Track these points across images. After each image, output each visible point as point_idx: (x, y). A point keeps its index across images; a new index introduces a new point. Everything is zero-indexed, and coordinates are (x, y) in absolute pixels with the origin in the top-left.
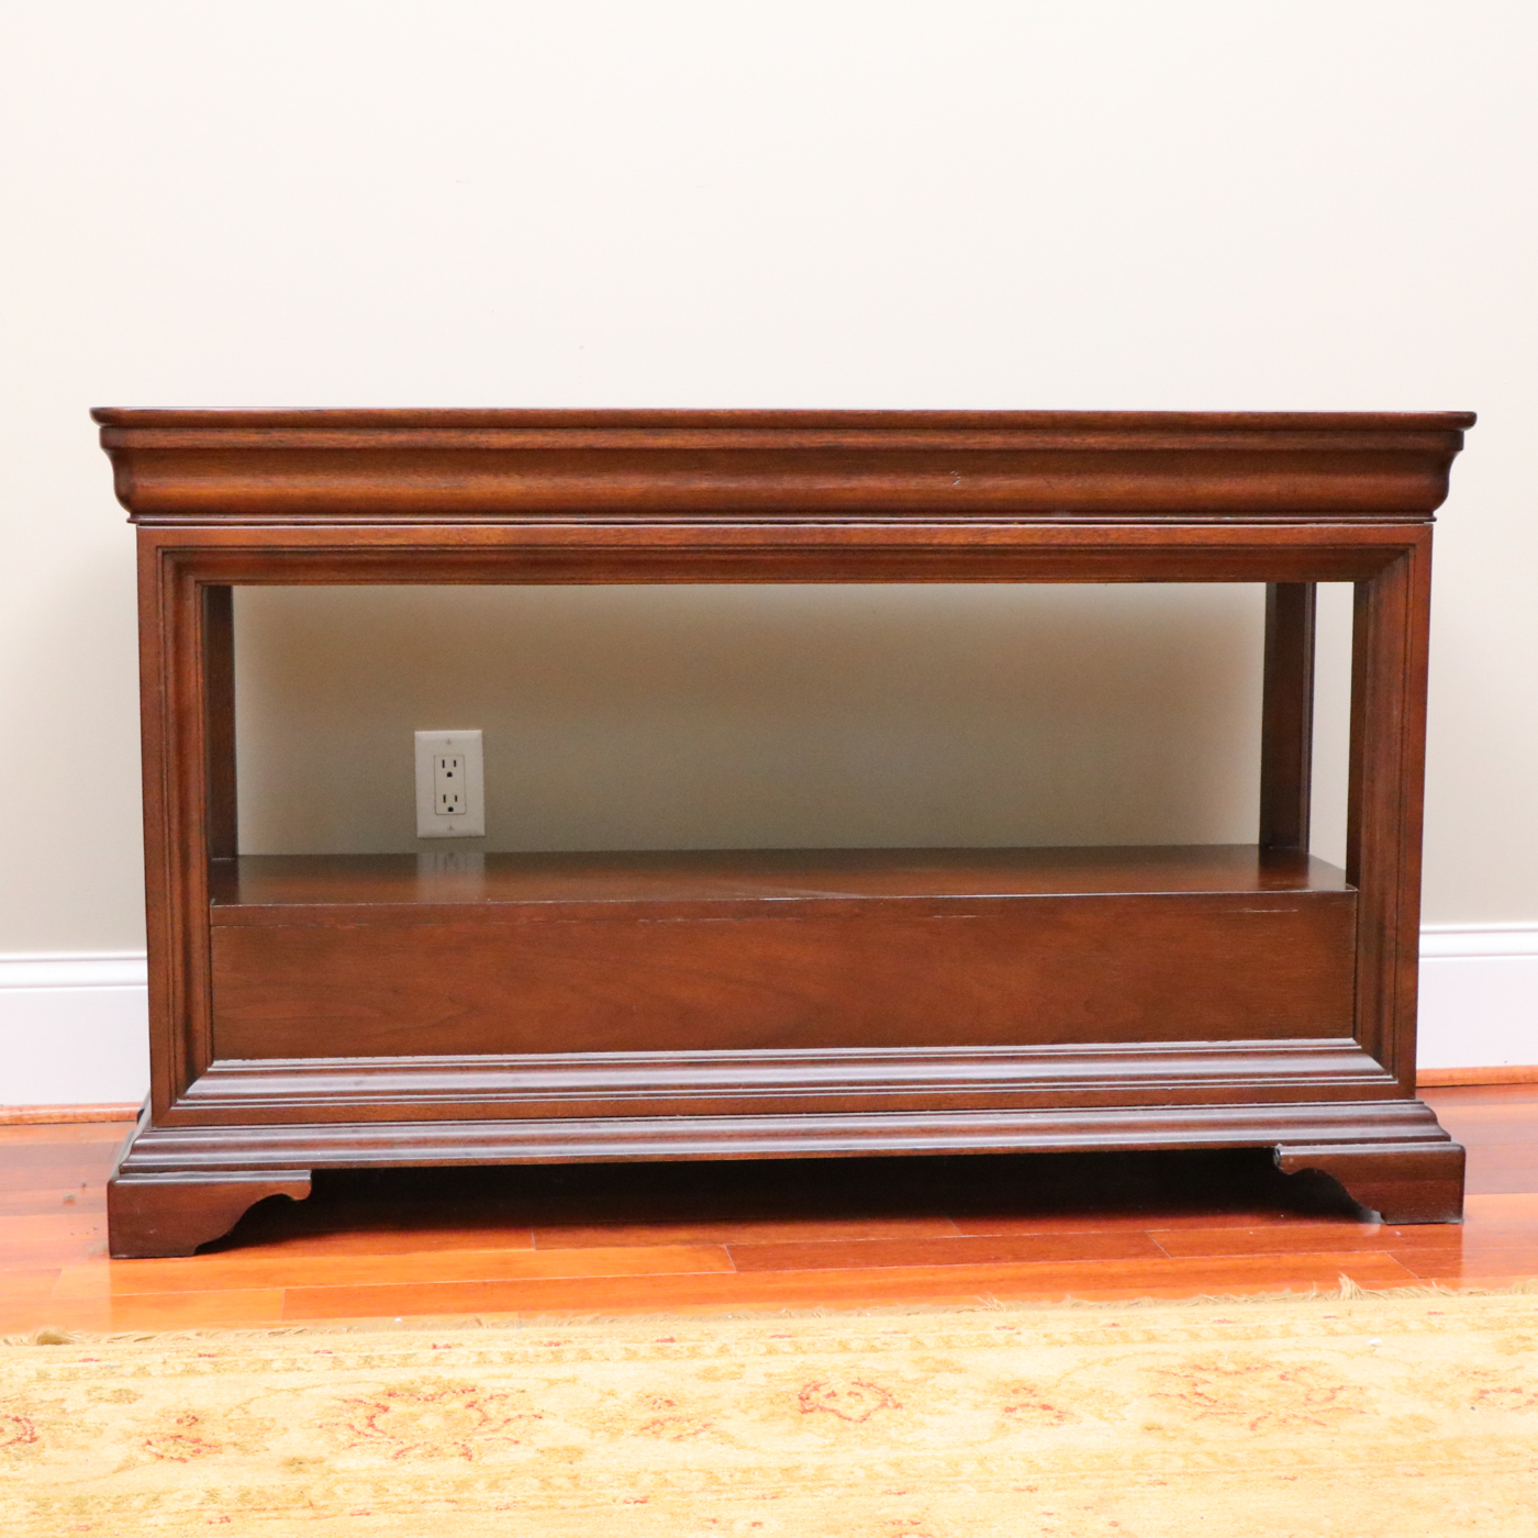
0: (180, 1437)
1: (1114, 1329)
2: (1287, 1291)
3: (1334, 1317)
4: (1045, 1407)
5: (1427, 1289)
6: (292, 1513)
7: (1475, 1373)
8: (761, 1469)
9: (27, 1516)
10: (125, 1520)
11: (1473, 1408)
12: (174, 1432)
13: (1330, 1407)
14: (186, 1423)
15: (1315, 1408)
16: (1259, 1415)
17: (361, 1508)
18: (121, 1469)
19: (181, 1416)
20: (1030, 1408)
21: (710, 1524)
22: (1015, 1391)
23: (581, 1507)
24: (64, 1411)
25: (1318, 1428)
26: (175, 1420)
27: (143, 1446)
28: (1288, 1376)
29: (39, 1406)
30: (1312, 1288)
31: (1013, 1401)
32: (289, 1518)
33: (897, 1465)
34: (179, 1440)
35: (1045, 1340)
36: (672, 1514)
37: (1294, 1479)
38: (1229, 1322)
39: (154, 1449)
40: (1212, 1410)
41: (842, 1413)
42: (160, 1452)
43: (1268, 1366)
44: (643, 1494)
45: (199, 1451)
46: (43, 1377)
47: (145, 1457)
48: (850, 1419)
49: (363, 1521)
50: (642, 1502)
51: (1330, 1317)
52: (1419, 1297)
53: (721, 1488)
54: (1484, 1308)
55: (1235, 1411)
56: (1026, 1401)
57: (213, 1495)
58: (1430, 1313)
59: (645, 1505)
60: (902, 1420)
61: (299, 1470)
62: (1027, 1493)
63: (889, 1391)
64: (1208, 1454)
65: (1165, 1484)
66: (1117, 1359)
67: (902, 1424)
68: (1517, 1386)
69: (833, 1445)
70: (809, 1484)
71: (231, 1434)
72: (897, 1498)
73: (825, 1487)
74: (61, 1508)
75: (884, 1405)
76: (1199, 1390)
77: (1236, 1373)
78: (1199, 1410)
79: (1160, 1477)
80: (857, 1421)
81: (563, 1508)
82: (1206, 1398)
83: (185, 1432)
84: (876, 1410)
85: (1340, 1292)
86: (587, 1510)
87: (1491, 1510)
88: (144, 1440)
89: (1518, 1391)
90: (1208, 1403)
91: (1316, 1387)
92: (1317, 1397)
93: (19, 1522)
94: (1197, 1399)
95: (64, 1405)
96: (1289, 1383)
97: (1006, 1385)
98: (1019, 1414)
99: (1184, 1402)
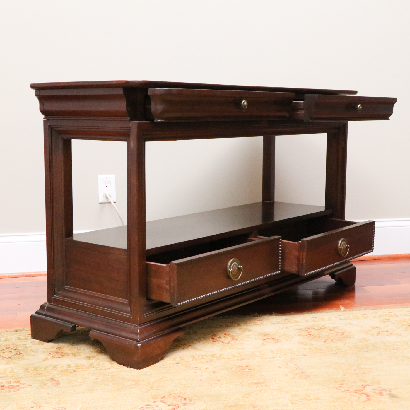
0: (58, 352)
1: (286, 320)
2: (327, 310)
3: (340, 316)
4: (273, 339)
5: (361, 308)
6: (90, 369)
7: (376, 328)
8: (206, 355)
9: (23, 372)
10: (48, 372)
11: (377, 336)
12: (56, 351)
13: (342, 337)
14: (58, 349)
15: (339, 337)
16: (326, 339)
17: (107, 367)
18: (44, 360)
19: (57, 347)
20: (269, 339)
21: (196, 368)
22: (265, 335)
23: (162, 366)
24: (26, 347)
25: (341, 342)
26: (55, 348)
27: (49, 354)
28: (331, 330)
29: (20, 346)
30: (333, 309)
31: (265, 338)
32: (89, 370)
33: (239, 353)
34: (58, 353)
35: (270, 323)
36: (186, 366)
37: (337, 353)
38: (315, 317)
39: (52, 355)
40: (314, 338)
41: (223, 342)
42: (53, 356)
43: (326, 328)
44: (178, 362)
45: (63, 355)
46: (19, 339)
47: (49, 357)
48: (225, 343)
49: (109, 371)
50: (178, 364)
51: (339, 316)
52: (359, 310)
53: (196, 360)
54: (376, 313)
55: (320, 338)
56: (268, 337)
57: (69, 366)
58: (363, 314)
59: (178, 365)
60: (238, 343)
61: (90, 359)
62: (273, 359)
63: (234, 336)
64: (315, 348)
65: (306, 355)
66: (289, 327)
67: (238, 344)
68: (387, 330)
69: (222, 349)
70: (218, 358)
71: (71, 351)
72: (241, 361)
73: (222, 359)
74: (31, 370)
75: (233, 339)
76: (310, 334)
77: (319, 329)
78: (311, 338)
79: (304, 354)
80: (227, 343)
81: (158, 366)
82: (312, 335)
83: (59, 351)
84: (231, 341)
85: (340, 310)
86: (164, 366)
87: (386, 359)
88: (49, 353)
89: (387, 331)
90: (313, 337)
91: (339, 332)
92: (339, 334)
93: (21, 373)
94: (310, 336)
95: (26, 346)
96: (332, 331)
97: (262, 334)
98: (267, 340)
99: (307, 336)
